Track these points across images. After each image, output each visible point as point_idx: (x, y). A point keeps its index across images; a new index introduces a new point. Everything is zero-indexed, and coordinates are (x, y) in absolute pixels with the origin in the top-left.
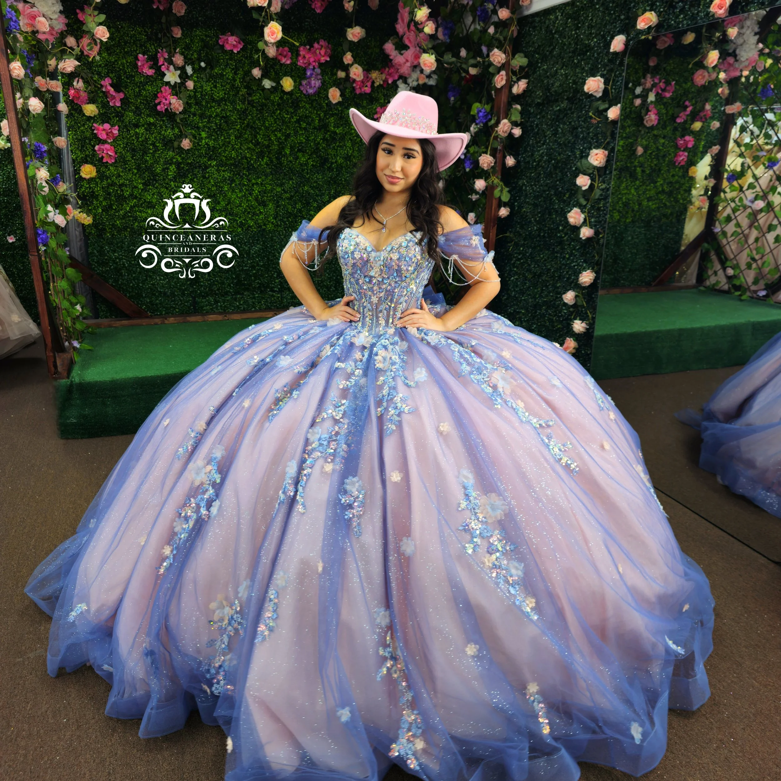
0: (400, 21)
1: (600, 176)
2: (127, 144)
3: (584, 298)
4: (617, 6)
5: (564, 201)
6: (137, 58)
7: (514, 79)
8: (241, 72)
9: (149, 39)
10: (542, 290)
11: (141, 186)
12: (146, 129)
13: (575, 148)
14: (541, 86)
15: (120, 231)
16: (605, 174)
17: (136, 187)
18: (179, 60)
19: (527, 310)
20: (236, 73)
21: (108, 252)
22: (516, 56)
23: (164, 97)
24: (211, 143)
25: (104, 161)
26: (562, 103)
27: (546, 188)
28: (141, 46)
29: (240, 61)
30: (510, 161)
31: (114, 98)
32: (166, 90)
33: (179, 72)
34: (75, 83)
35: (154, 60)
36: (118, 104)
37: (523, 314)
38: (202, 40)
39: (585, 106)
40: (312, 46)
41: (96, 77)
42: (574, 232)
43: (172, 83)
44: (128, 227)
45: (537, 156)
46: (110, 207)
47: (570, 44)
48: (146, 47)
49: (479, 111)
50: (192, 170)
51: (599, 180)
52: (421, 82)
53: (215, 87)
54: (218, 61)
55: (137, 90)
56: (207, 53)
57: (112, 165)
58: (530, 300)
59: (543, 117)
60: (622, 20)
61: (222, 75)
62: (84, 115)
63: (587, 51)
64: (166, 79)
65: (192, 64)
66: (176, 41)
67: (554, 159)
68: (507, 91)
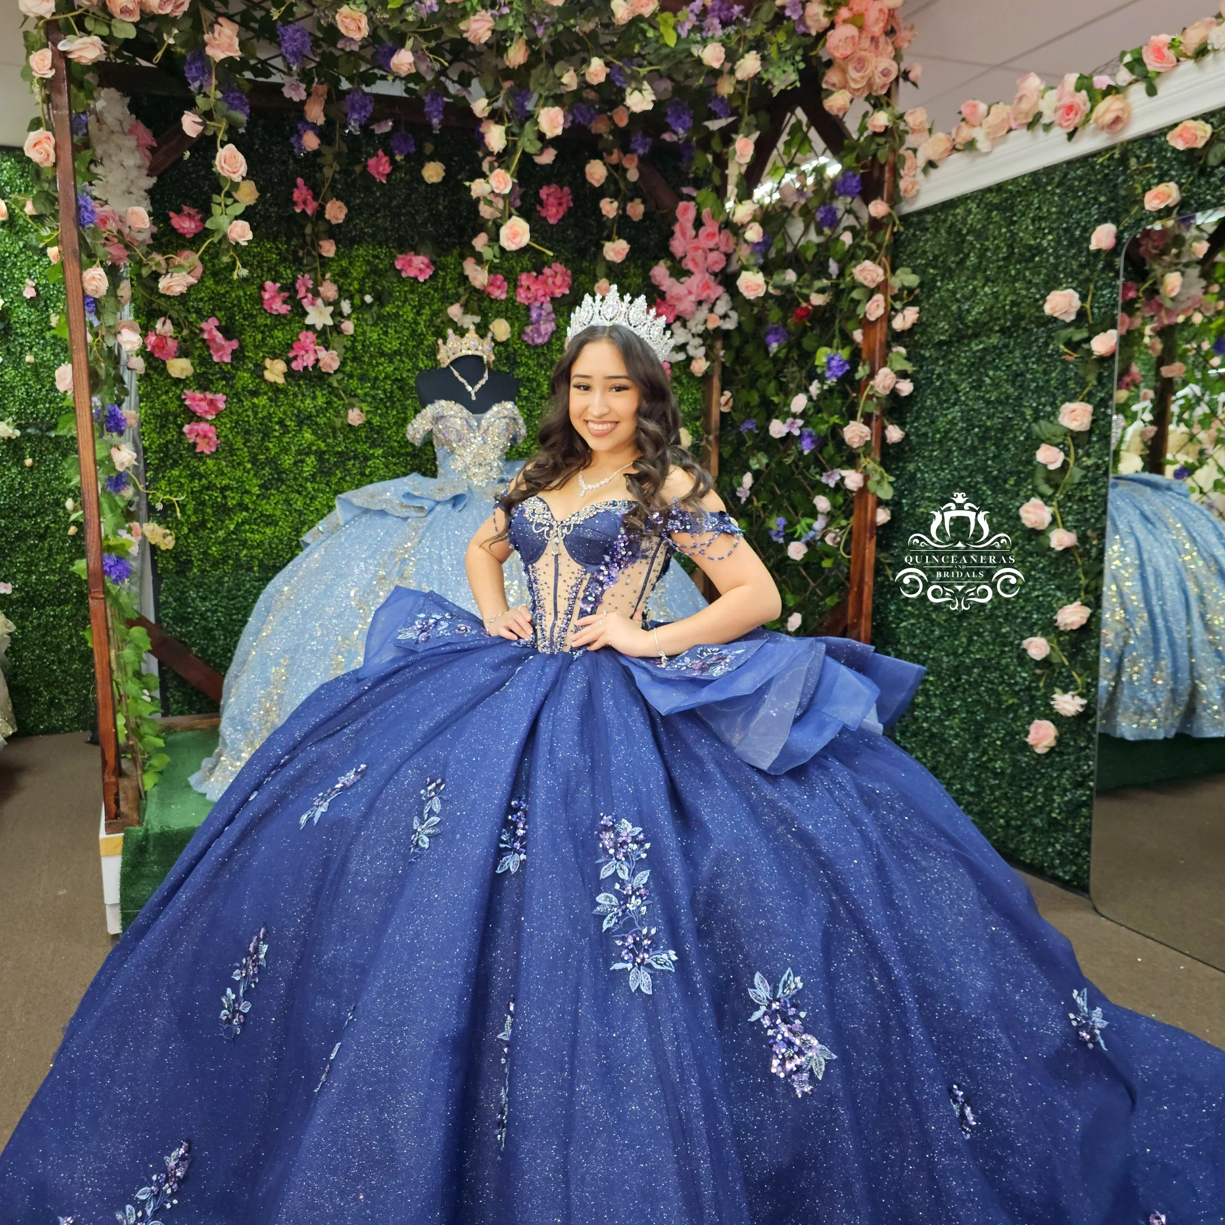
0: (678, 234)
1: (1077, 446)
2: (237, 423)
3: (1063, 650)
4: (1090, 183)
5: (1006, 492)
6: (262, 288)
7: (898, 305)
8: (427, 311)
9: (283, 260)
10: (970, 641)
11: (256, 490)
12: (270, 399)
13: (1021, 405)
14: (945, 315)
15: (215, 565)
16: (1089, 442)
17: (247, 492)
18: (329, 290)
19: (939, 676)
20: (418, 313)
21: (193, 600)
22: (898, 272)
23: (303, 348)
24: (376, 421)
25: (198, 450)
26: (989, 337)
27: (964, 473)
28: (270, 269)
29: (427, 295)
30: (894, 434)
31: (221, 348)
32: (307, 338)
33: (331, 309)
34: (158, 325)
35: (290, 291)
36: (227, 359)
37: (932, 683)
38: (368, 262)
39: (1037, 340)
40: (540, 273)
41: (193, 317)
42: (1030, 540)
43: (319, 327)
44: (229, 557)
45: (942, 423)
46: (203, 524)
47: (998, 247)
48: (277, 272)
49: (830, 359)
50: (343, 462)
51: (1076, 453)
52: (711, 326)
53: (386, 333)
54: (391, 294)
55: (259, 336)
56: (374, 283)
57: (211, 456)
58: (945, 659)
59: (951, 362)
60: (1101, 204)
61: (397, 316)
62: (169, 376)
63: (1034, 256)
64: (308, 321)
65: (351, 298)
66: (325, 262)
67: (979, 427)
68: (885, 325)
